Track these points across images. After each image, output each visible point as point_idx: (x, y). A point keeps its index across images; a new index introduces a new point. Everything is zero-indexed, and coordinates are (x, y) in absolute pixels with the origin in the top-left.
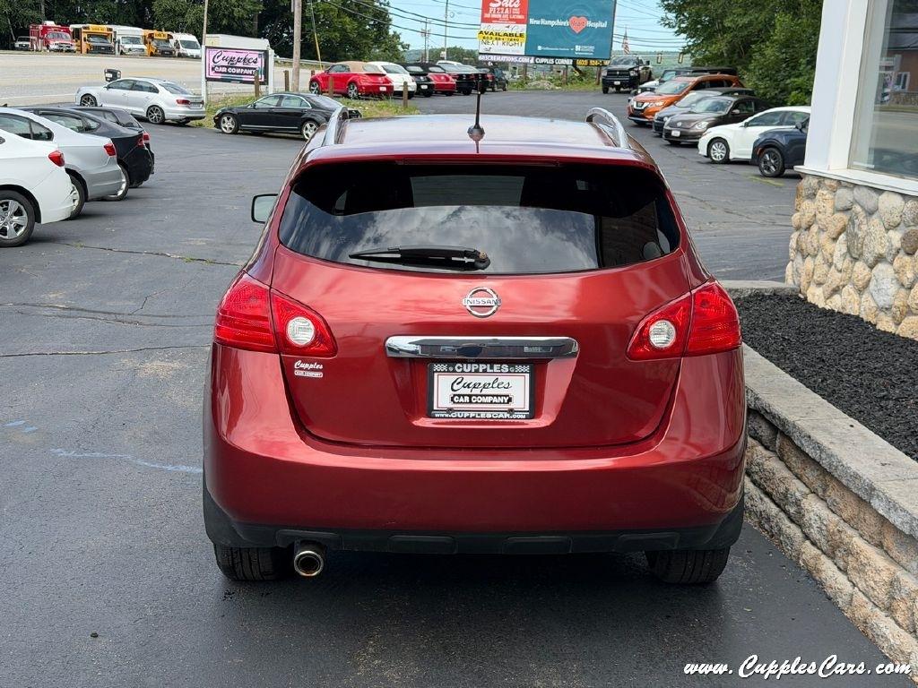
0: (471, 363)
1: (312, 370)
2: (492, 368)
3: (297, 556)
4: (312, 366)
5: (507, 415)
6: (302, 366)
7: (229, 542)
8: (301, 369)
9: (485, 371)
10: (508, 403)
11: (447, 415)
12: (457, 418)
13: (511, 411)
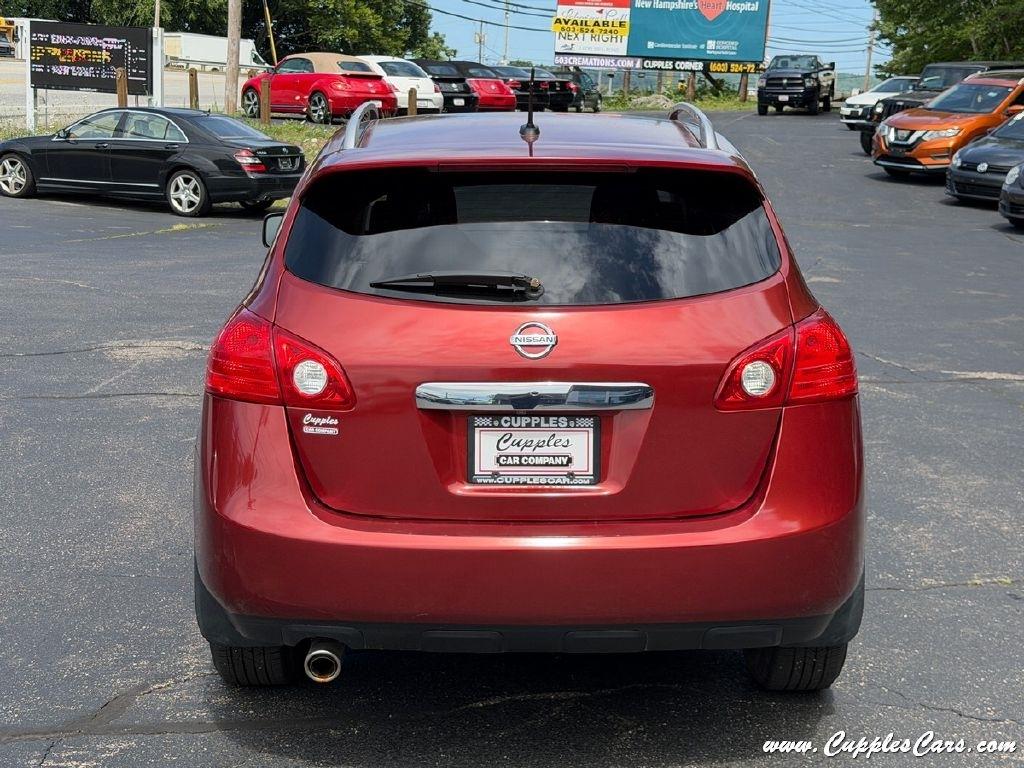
0: (521, 416)
1: (325, 425)
2: (547, 422)
3: (308, 657)
4: (324, 421)
5: (566, 480)
6: (313, 420)
7: (227, 640)
8: (311, 424)
9: (538, 425)
10: (567, 465)
11: (491, 481)
12: (504, 483)
13: (571, 475)
